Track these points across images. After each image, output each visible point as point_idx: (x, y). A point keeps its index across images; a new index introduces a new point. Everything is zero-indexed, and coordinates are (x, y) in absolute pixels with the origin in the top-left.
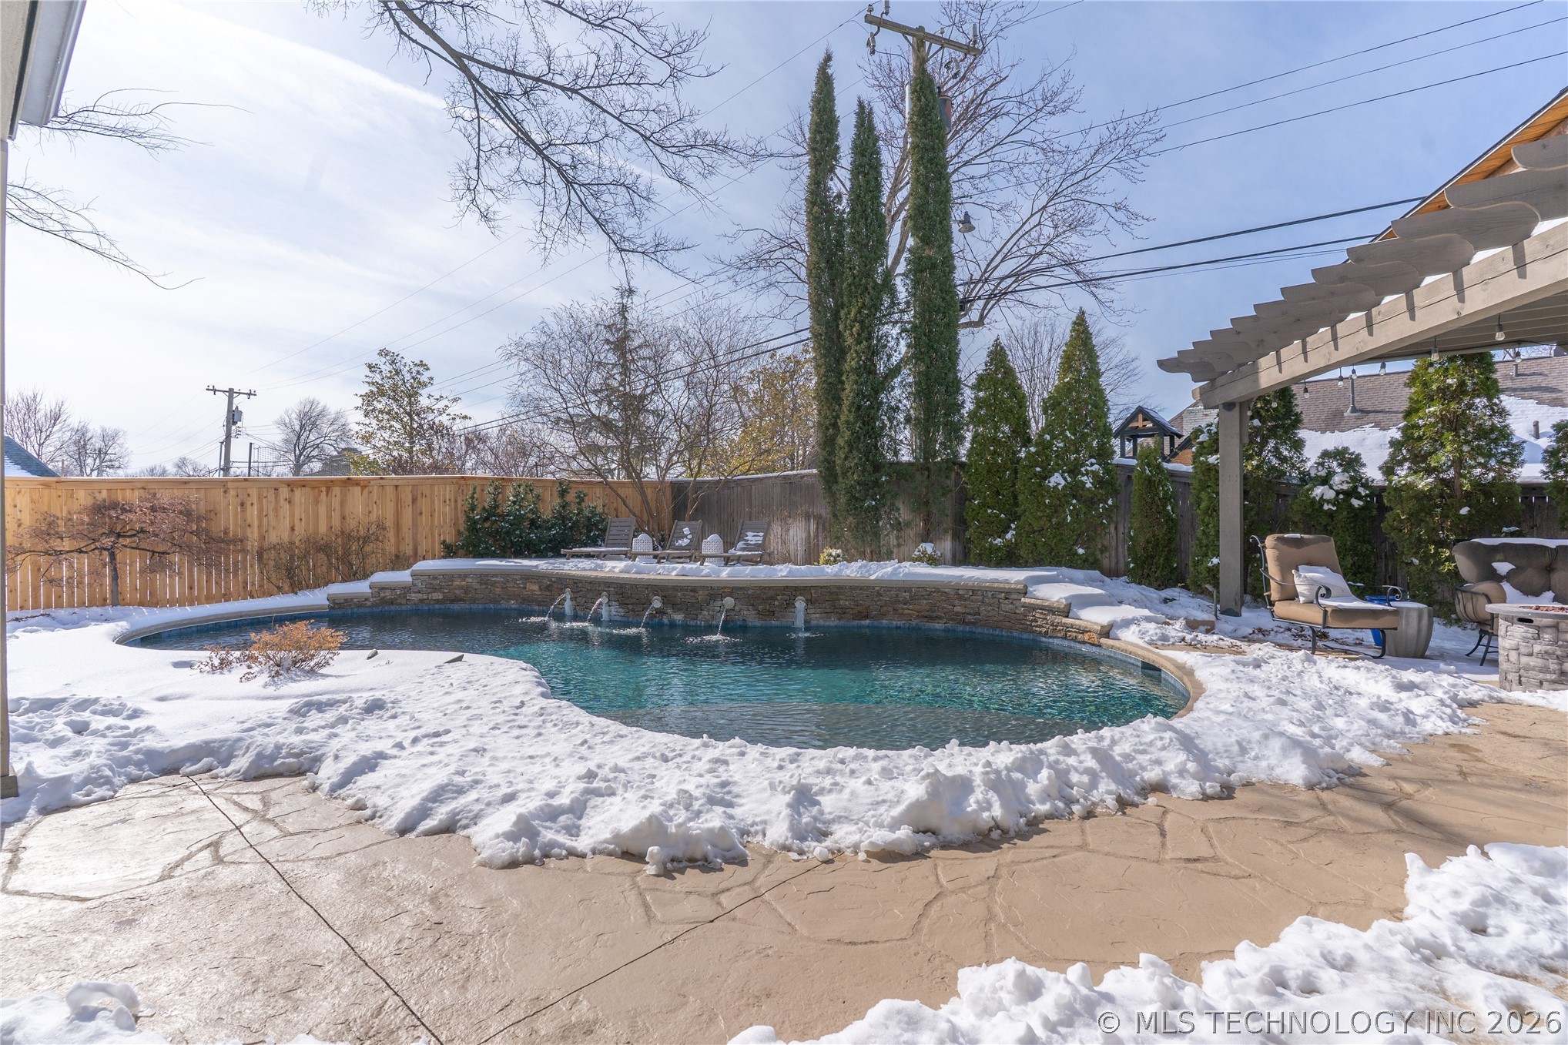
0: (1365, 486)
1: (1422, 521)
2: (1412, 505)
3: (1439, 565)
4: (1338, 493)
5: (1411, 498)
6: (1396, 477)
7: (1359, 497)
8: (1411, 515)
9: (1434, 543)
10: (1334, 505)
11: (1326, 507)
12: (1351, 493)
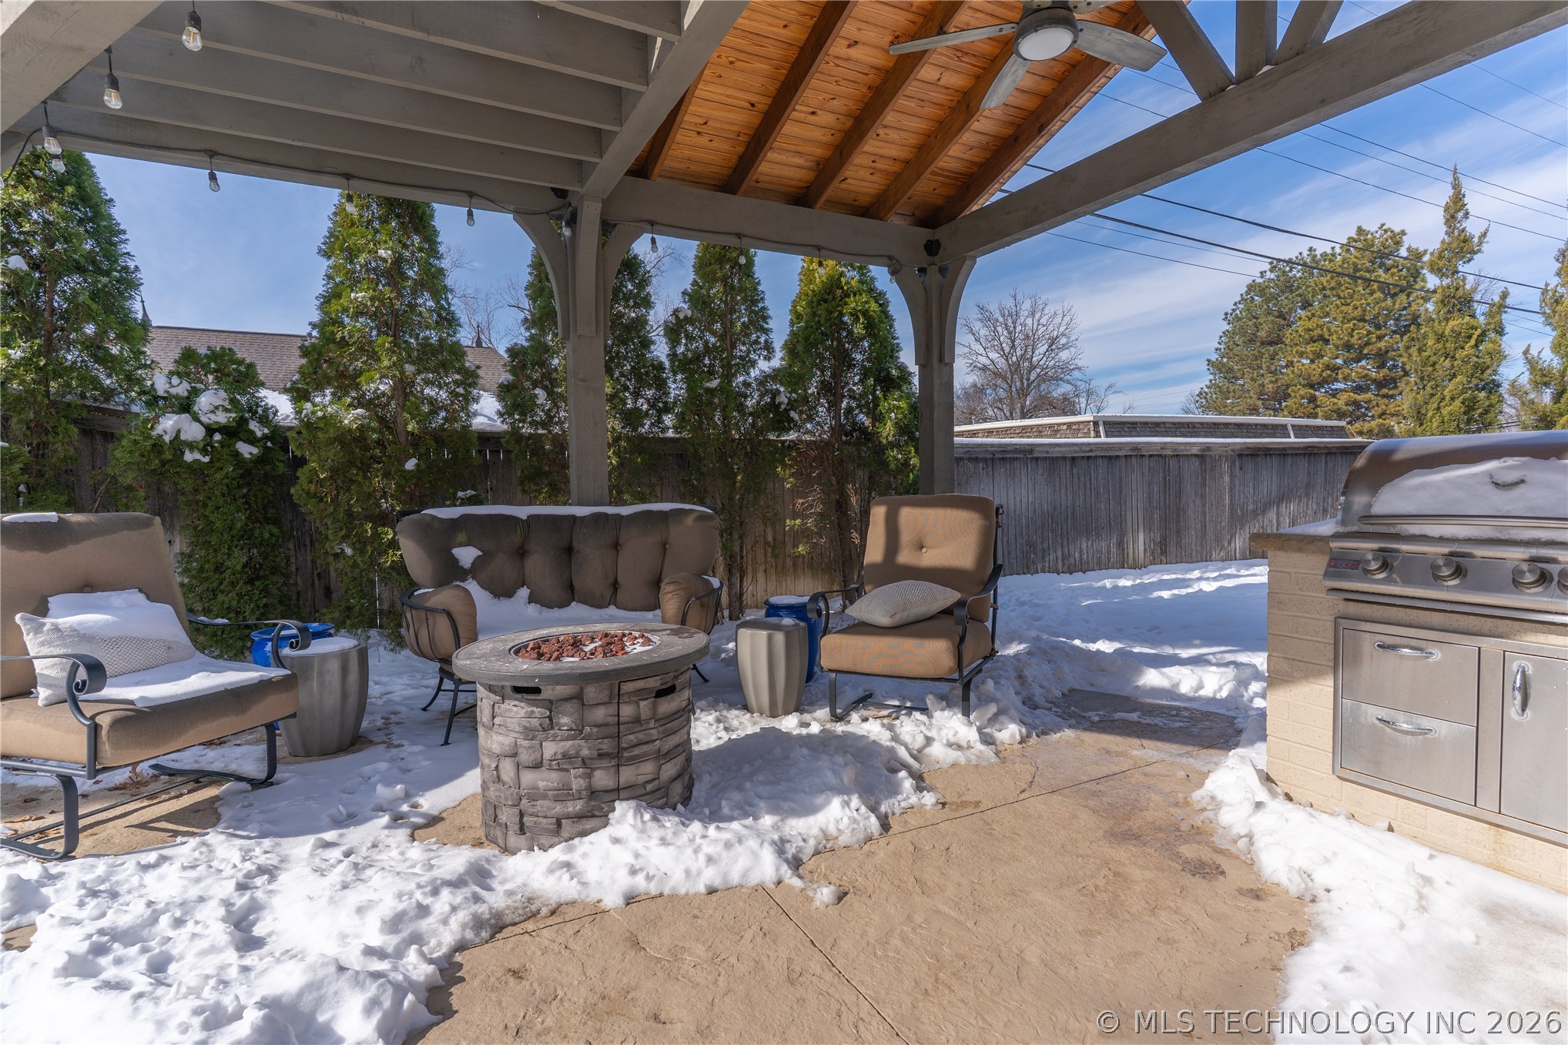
0: (264, 420)
1: (352, 481)
2: (333, 454)
3: (380, 555)
4: (210, 430)
5: (331, 442)
6: (308, 405)
7: (252, 440)
8: (335, 472)
9: (370, 518)
10: (204, 452)
11: (189, 457)
12: (235, 431)
